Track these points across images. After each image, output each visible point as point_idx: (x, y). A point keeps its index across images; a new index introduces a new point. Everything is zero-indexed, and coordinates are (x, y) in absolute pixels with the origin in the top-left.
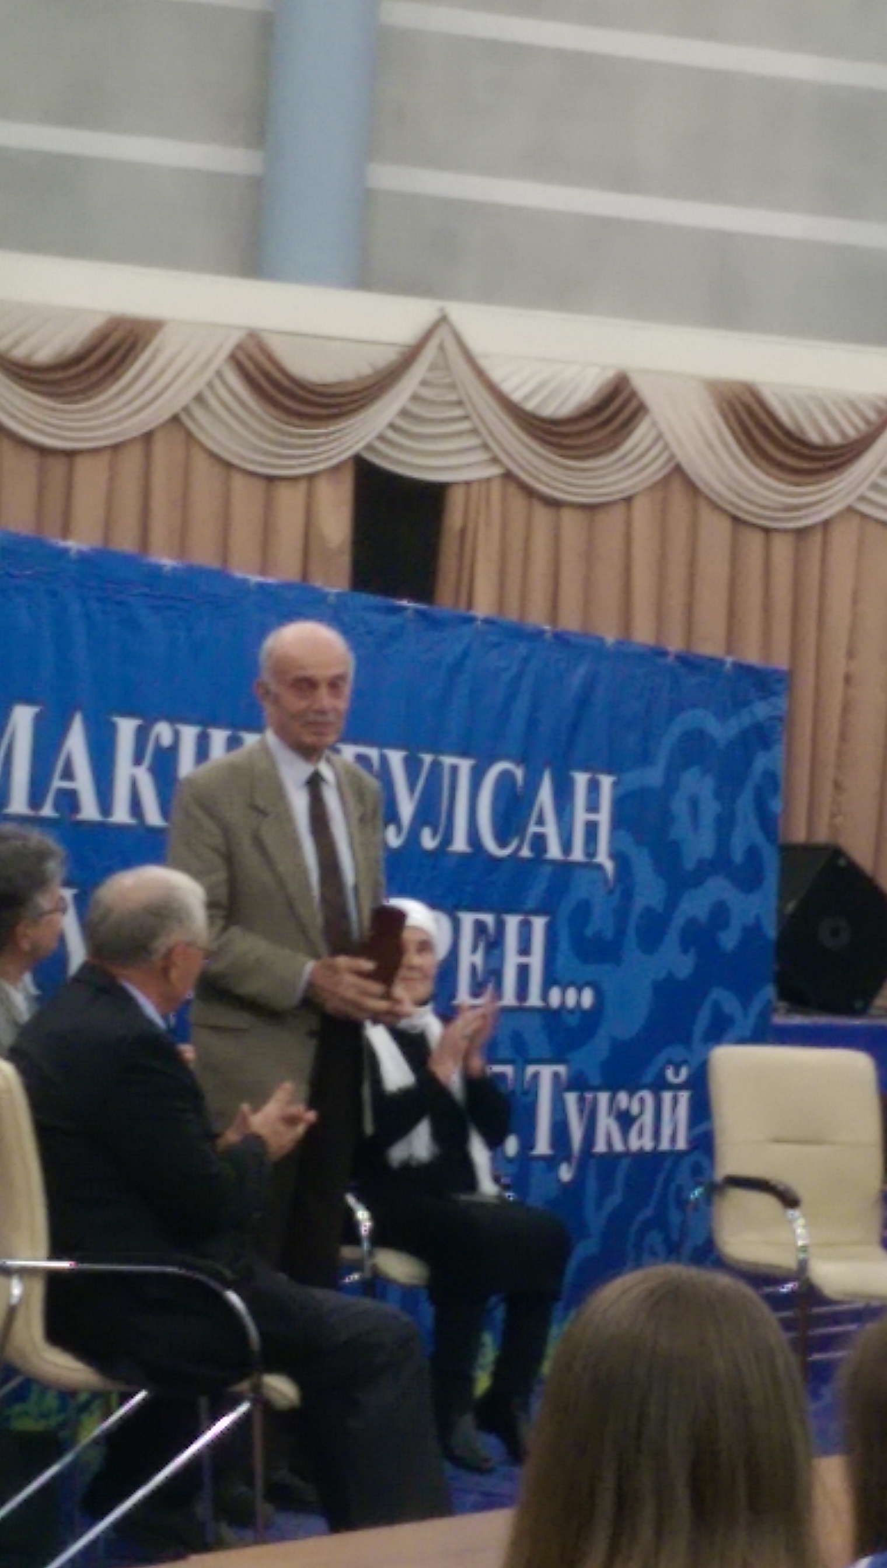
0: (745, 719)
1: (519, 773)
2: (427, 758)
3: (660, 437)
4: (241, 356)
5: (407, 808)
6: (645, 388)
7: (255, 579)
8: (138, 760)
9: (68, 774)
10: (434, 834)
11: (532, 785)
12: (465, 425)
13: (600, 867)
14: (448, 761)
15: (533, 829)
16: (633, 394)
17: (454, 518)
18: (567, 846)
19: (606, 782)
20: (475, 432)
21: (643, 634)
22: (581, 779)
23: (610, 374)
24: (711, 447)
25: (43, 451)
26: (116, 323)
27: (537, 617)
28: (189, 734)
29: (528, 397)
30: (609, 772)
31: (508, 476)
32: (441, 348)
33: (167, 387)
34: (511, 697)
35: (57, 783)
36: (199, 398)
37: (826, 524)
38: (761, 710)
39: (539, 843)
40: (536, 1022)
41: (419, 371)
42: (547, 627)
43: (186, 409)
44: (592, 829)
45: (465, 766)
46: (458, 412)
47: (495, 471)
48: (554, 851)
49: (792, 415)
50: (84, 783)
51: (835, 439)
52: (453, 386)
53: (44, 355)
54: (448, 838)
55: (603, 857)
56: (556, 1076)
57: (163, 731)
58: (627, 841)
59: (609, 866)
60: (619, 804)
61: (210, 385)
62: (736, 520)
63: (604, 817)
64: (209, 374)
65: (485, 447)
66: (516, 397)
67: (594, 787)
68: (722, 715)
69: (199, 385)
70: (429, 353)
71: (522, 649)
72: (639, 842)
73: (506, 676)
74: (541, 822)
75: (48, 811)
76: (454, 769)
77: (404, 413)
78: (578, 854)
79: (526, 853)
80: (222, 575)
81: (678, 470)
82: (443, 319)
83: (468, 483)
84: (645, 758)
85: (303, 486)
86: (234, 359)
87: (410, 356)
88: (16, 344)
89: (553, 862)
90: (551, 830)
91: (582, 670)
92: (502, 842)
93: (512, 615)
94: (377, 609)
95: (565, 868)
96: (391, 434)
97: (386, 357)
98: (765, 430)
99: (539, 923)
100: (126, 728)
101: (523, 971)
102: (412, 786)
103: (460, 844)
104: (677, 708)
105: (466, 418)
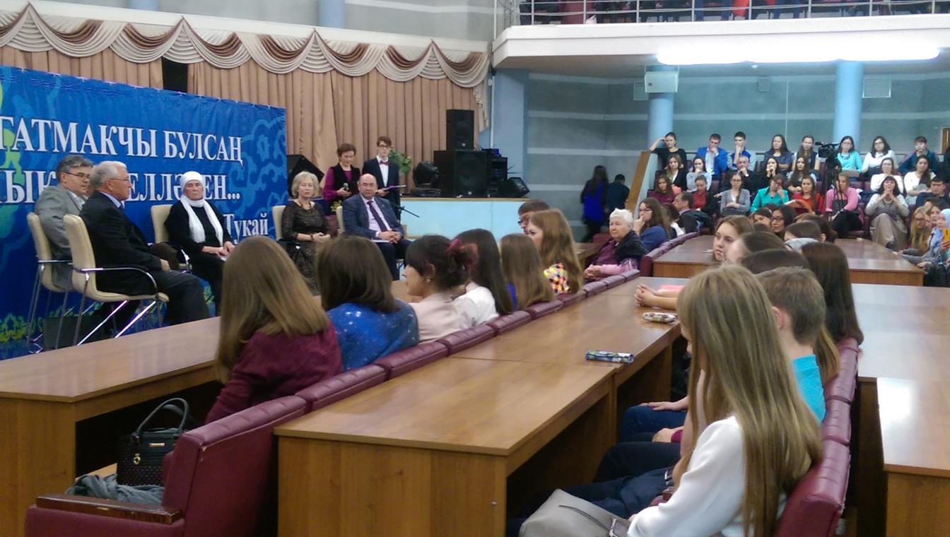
0: (274, 122)
1: (215, 138)
2: (189, 134)
3: (246, 49)
4: (126, 30)
5: (185, 148)
6: (241, 37)
7: (136, 86)
8: (107, 137)
9: (88, 141)
10: (193, 154)
11: (219, 141)
12: (192, 48)
13: (239, 162)
14: (195, 135)
15: (220, 152)
16: (238, 38)
17: (191, 72)
18: (229, 157)
19: (239, 139)
20: (195, 49)
21: (246, 100)
22: (232, 139)
23: (231, 33)
24: (259, 51)
25: (71, 58)
26: (89, 21)
27: (216, 96)
28: (121, 129)
29: (209, 40)
30: (239, 137)
31: (205, 61)
32: (183, 26)
33: (105, 40)
34: (211, 117)
35: (84, 144)
36: (115, 42)
37: (292, 72)
38: (279, 119)
39: (222, 155)
40: (225, 203)
41: (178, 33)
42: (219, 98)
43: (112, 45)
44: (236, 152)
45: (200, 136)
46: (190, 44)
47: (202, 60)
48: (226, 158)
49: (281, 44)
50: (92, 144)
51: (294, 50)
52: (187, 37)
53: (68, 31)
54: (197, 156)
55: (239, 159)
56: (231, 217)
57: (114, 129)
58: (245, 154)
59: (241, 161)
60: (242, 145)
61: (118, 38)
62: (268, 71)
63: (239, 149)
64: (118, 35)
65: (198, 53)
66: (205, 40)
67: (235, 140)
68: (269, 122)
69: (115, 38)
70: (180, 28)
71: (213, 104)
72: (249, 154)
73: (209, 112)
74: (222, 150)
75: (82, 151)
76: (197, 137)
77: (174, 45)
78: (232, 159)
79: (218, 159)
80: (128, 86)
81: (252, 58)
82: (183, 19)
83: (194, 64)
84: (248, 133)
85: (147, 65)
86: (124, 30)
87: (175, 29)
88: (60, 28)
89: (226, 161)
90: (225, 152)
91: (229, 110)
92: (212, 157)
93: (209, 95)
94: (171, 94)
95: (229, 162)
96: (172, 51)
97: (167, 30)
98: (274, 47)
99: (223, 177)
100: (103, 128)
101: (220, 190)
102: (185, 143)
103: (200, 157)
104: (256, 119)
105: (192, 46)
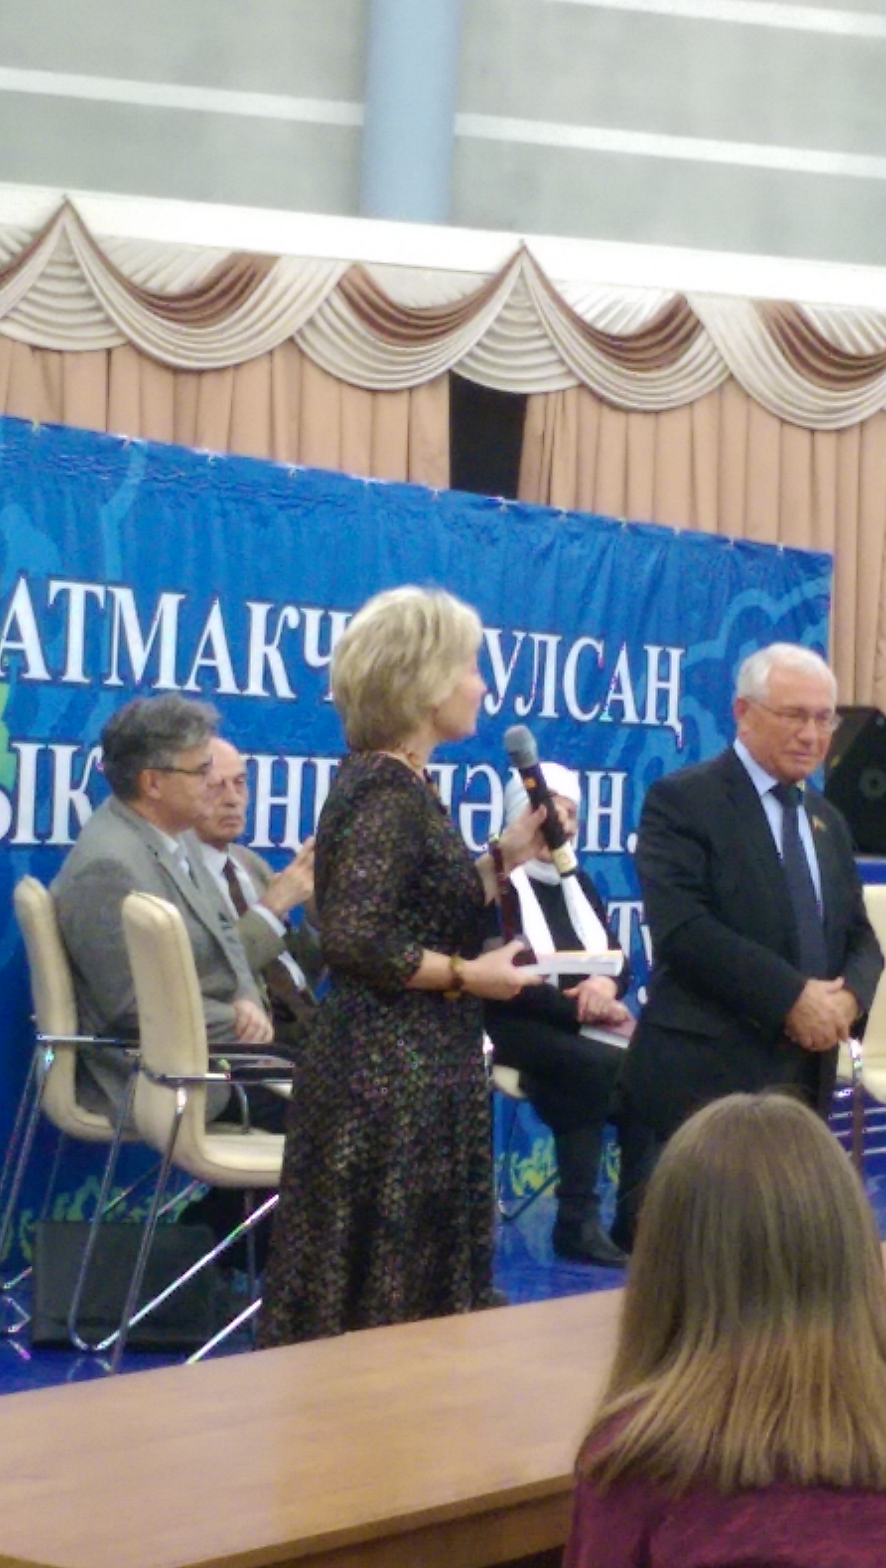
0: (795, 598)
1: (599, 648)
2: (520, 635)
3: (715, 349)
4: (346, 284)
5: (502, 680)
7: (367, 480)
8: (269, 640)
9: (209, 653)
11: (612, 657)
12: (543, 343)
13: (671, 729)
14: (537, 637)
15: (612, 696)
16: (690, 313)
17: (535, 425)
18: (641, 712)
19: (675, 654)
20: (552, 348)
22: (653, 652)
23: (670, 296)
24: (759, 358)
25: (176, 371)
26: (237, 257)
27: (612, 509)
28: (313, 616)
29: (601, 316)
30: (677, 645)
31: (582, 386)
32: (522, 275)
33: (284, 311)
34: (592, 581)
35: (199, 661)
36: (311, 322)
37: (862, 424)
38: (810, 589)
39: (618, 708)
40: (616, 864)
41: (504, 295)
42: (621, 519)
43: (300, 332)
44: (663, 696)
45: (552, 641)
46: (536, 332)
47: (570, 383)
48: (631, 716)
49: (828, 329)
50: (222, 661)
51: (869, 350)
52: (532, 309)
53: (175, 287)
54: (538, 707)
55: (673, 721)
57: (291, 615)
58: (693, 703)
59: (678, 728)
60: (685, 675)
61: (320, 310)
62: (783, 421)
63: (673, 686)
64: (319, 300)
65: (562, 361)
66: (588, 317)
67: (664, 658)
68: (776, 595)
69: (311, 310)
70: (512, 280)
71: (602, 537)
72: (704, 704)
73: (588, 564)
74: (619, 690)
75: (191, 685)
76: (543, 645)
77: (490, 333)
78: (651, 718)
79: (606, 717)
81: (731, 377)
82: (523, 250)
83: (546, 394)
84: (707, 634)
85: (405, 396)
86: (339, 285)
87: (494, 283)
89: (631, 725)
90: (627, 697)
92: (585, 708)
94: (475, 506)
95: (640, 730)
96: (480, 353)
97: (472, 285)
98: (806, 342)
99: (618, 779)
100: (259, 612)
101: (605, 822)
102: (506, 660)
103: (549, 710)
104: (737, 586)
